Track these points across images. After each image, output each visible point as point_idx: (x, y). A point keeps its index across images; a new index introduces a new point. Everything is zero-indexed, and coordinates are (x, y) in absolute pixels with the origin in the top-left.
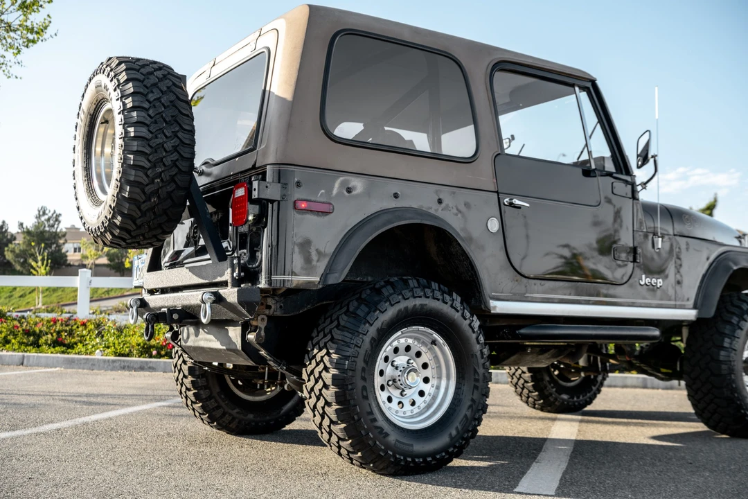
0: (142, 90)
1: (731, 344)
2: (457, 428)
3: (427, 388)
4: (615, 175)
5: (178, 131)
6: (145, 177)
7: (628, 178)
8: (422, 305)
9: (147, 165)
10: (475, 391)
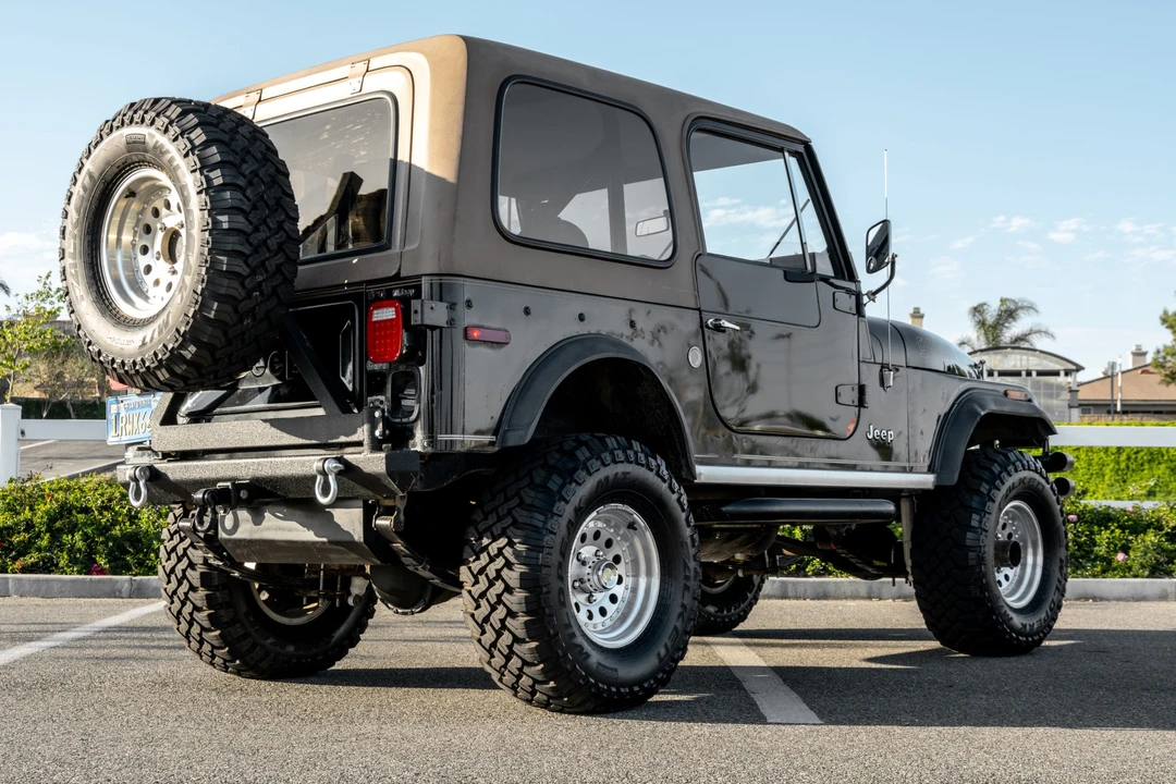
0: (232, 159)
1: (980, 522)
2: (666, 645)
3: (619, 590)
4: (832, 280)
5: (283, 221)
6: (240, 290)
7: (852, 286)
8: (625, 474)
9: (244, 270)
10: (686, 593)
